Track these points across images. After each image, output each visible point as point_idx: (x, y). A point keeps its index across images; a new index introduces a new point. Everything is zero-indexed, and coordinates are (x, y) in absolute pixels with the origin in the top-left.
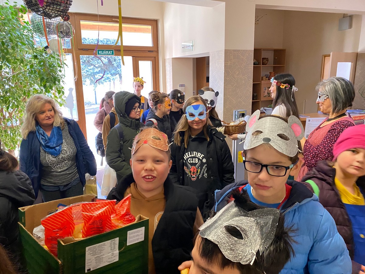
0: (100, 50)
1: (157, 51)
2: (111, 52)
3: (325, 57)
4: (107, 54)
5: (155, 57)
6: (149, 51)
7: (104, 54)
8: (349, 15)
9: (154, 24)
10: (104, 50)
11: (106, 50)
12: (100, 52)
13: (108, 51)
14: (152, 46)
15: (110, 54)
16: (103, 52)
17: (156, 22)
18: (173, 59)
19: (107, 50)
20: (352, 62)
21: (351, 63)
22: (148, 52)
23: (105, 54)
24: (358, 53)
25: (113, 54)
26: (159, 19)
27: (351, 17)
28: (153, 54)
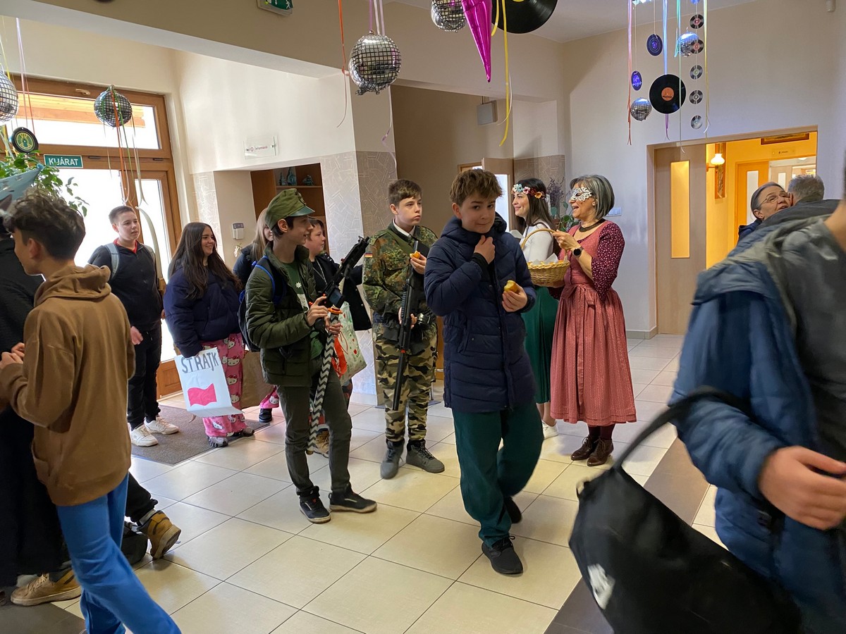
0: (51, 157)
1: (169, 159)
2: (76, 160)
3: (461, 168)
4: (68, 165)
5: (167, 172)
6: (154, 159)
7: (60, 166)
8: (490, 100)
9: (159, 102)
10: (59, 157)
11: (64, 157)
12: (51, 161)
13: (69, 158)
14: (157, 148)
15: (73, 165)
16: (57, 161)
17: (162, 99)
18: (217, 173)
19: (67, 157)
20: (508, 175)
21: (506, 176)
22: (152, 160)
23: (63, 165)
24: (513, 160)
25: (79, 165)
26: (169, 95)
27: (494, 103)
28: (162, 166)
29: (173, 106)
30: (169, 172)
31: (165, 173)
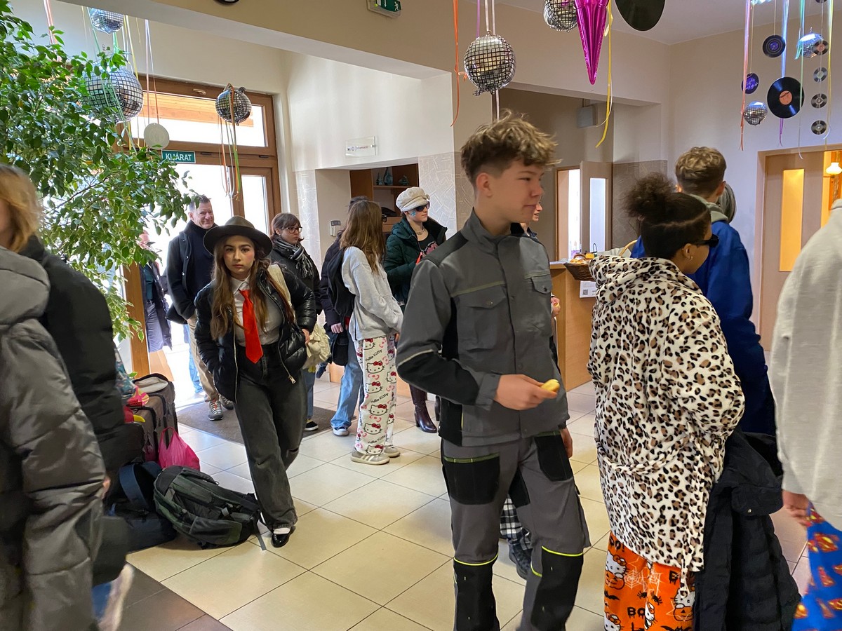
0: (168, 152)
1: (274, 157)
2: (190, 156)
3: (558, 171)
4: (182, 161)
5: (271, 169)
6: (260, 156)
8: (591, 103)
9: (268, 101)
10: (175, 153)
11: (179, 153)
12: (168, 156)
13: (184, 153)
14: (264, 146)
15: (187, 161)
17: (270, 99)
18: (318, 171)
19: (181, 153)
20: (605, 178)
21: (604, 180)
22: (258, 157)
23: (178, 160)
24: (612, 165)
25: (192, 160)
26: (276, 95)
27: (595, 106)
28: (268, 163)
29: (280, 106)
30: (273, 169)
31: (269, 170)
